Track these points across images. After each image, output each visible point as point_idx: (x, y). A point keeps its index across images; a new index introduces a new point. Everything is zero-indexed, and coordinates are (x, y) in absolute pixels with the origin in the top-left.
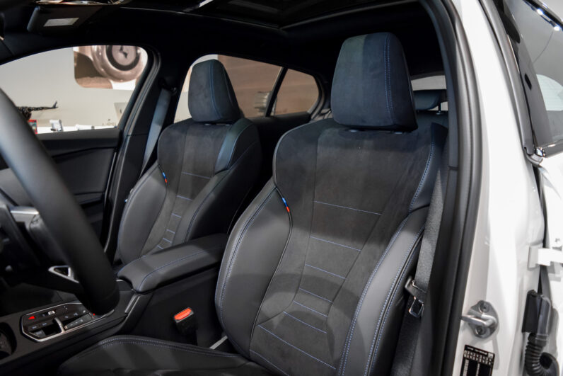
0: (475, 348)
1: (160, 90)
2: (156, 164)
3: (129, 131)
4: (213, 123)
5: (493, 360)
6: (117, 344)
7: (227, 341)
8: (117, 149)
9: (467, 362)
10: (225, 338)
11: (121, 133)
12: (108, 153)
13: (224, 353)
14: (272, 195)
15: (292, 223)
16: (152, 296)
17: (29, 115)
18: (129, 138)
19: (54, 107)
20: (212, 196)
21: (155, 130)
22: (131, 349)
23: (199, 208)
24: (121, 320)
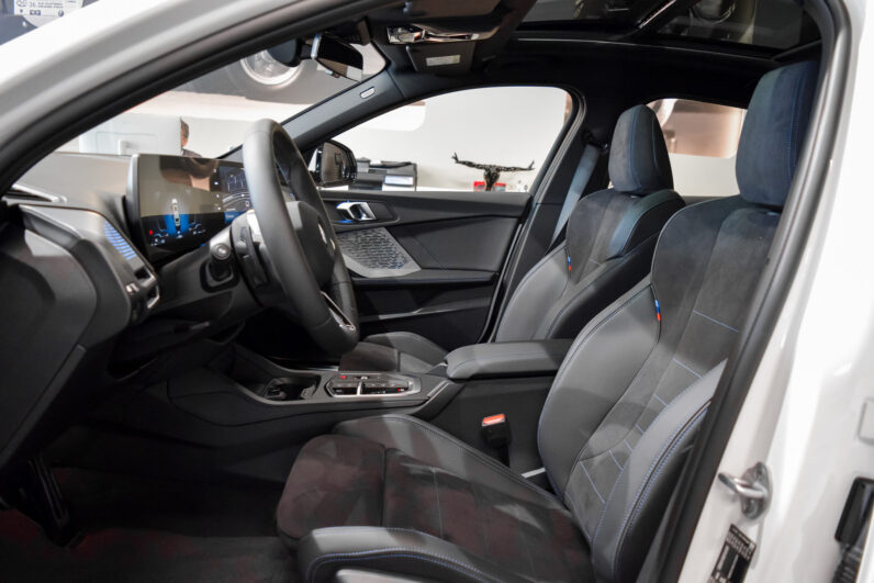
0: (739, 532)
1: (585, 146)
2: (563, 244)
3: (539, 199)
4: (628, 194)
5: (752, 555)
6: (400, 423)
7: (543, 475)
8: (521, 220)
9: (727, 548)
10: (542, 470)
11: (531, 200)
12: (511, 223)
13: (538, 488)
14: (644, 293)
15: (660, 336)
16: (463, 388)
17: (497, 177)
18: (538, 206)
19: (530, 168)
20: (591, 290)
21: (572, 199)
22: (415, 435)
23: (570, 303)
24: (418, 402)
